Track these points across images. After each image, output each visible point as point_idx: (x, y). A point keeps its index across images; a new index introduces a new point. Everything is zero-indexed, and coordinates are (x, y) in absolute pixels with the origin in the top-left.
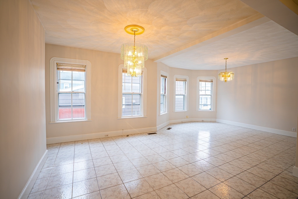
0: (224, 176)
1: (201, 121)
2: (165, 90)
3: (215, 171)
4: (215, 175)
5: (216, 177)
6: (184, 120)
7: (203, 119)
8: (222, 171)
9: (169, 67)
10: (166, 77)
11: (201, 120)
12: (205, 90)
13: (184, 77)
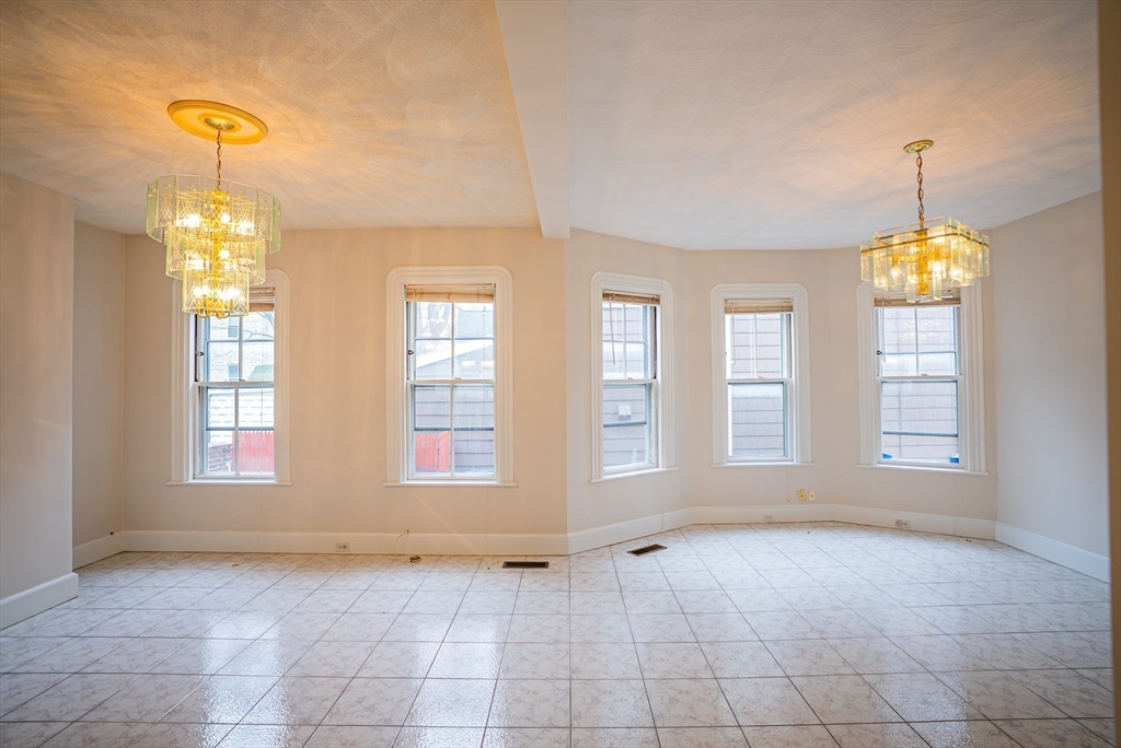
1: (893, 525)
2: (655, 359)
6: (776, 511)
7: (904, 516)
9: (680, 251)
10: (657, 301)
11: (891, 516)
12: (917, 353)
13: (780, 291)
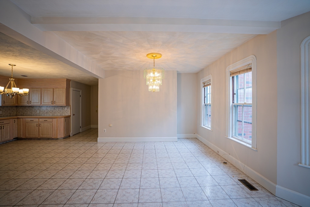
0: (87, 183)
3: (97, 184)
4: (94, 180)
5: (92, 180)
8: (91, 188)
